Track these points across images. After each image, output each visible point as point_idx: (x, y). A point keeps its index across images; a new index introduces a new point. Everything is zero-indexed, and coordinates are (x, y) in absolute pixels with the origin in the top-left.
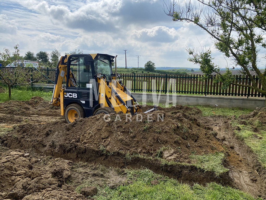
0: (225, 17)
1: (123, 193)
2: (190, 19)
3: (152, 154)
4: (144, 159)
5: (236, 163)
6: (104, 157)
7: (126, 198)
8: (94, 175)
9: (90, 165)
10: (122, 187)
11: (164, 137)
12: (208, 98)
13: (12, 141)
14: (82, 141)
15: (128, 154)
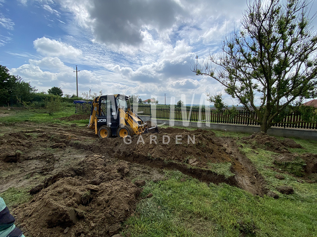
0: (231, 72)
2: (208, 74)
3: (181, 160)
4: (176, 164)
5: (240, 170)
6: (150, 161)
7: (164, 189)
8: (144, 172)
9: (141, 166)
10: (161, 182)
11: (190, 150)
12: (219, 125)
13: (95, 148)
14: (137, 150)
15: (166, 160)
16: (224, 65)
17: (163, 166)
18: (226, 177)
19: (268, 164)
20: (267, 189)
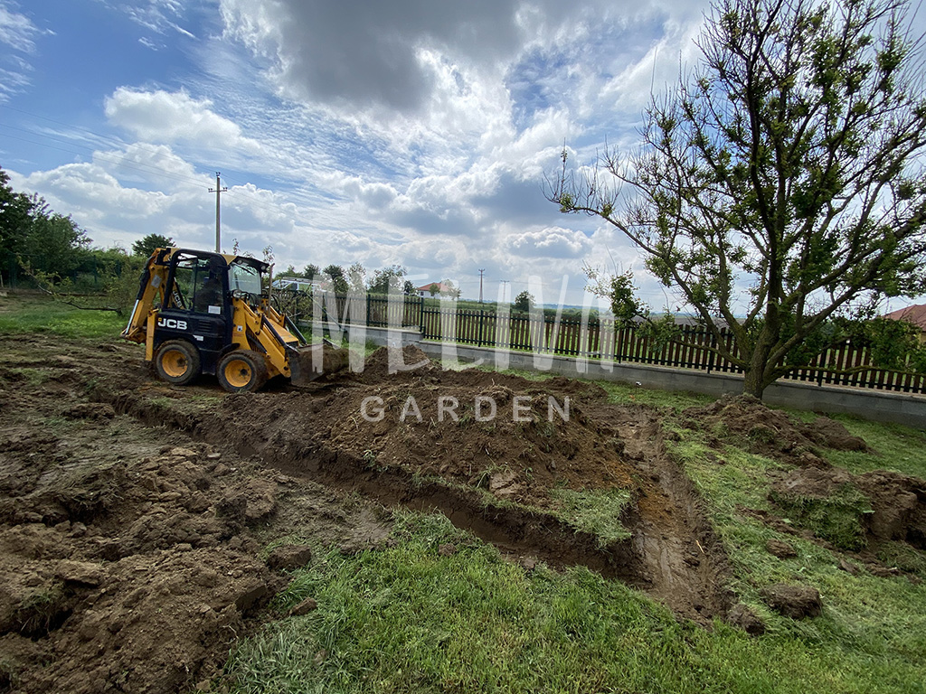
1: (365, 570)
2: (595, 209)
3: (468, 478)
4: (447, 489)
5: (658, 516)
6: (371, 474)
8: (326, 516)
9: (327, 492)
10: (367, 554)
11: (499, 444)
12: (624, 367)
13: (211, 424)
14: (335, 436)
15: (418, 473)
16: (646, 183)
17: (407, 492)
18: (602, 543)
19: (749, 502)
20: (730, 593)
